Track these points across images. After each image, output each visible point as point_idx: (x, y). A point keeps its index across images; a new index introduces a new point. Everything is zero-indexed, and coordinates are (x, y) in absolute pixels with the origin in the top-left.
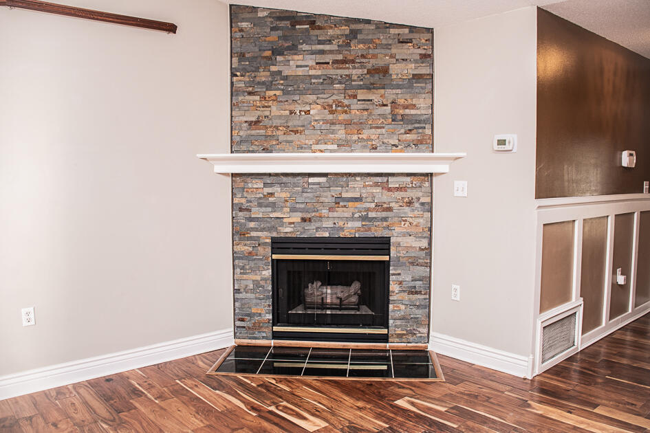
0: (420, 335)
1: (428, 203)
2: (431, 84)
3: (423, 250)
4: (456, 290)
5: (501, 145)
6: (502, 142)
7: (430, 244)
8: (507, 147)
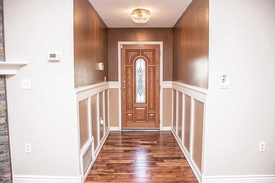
0: (6, 179)
1: (3, 95)
2: (2, 17)
3: (2, 125)
4: (28, 146)
5: (52, 57)
6: (52, 56)
7: (7, 120)
8: (56, 59)
